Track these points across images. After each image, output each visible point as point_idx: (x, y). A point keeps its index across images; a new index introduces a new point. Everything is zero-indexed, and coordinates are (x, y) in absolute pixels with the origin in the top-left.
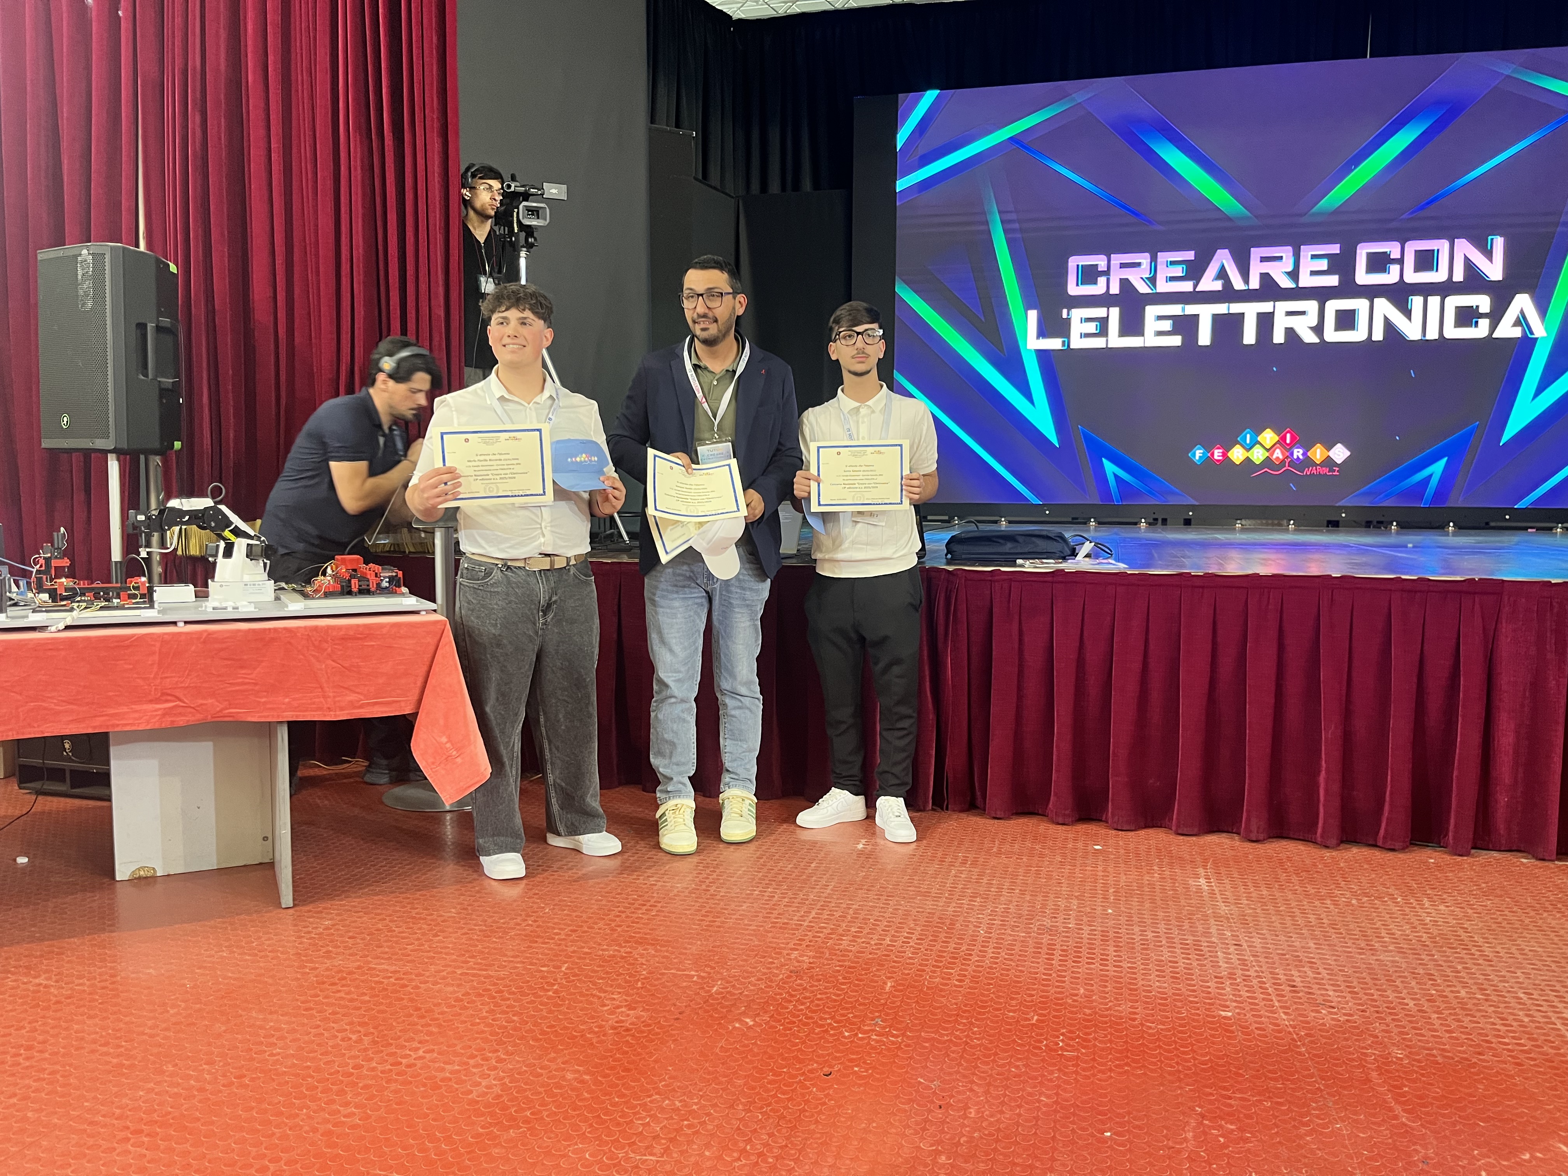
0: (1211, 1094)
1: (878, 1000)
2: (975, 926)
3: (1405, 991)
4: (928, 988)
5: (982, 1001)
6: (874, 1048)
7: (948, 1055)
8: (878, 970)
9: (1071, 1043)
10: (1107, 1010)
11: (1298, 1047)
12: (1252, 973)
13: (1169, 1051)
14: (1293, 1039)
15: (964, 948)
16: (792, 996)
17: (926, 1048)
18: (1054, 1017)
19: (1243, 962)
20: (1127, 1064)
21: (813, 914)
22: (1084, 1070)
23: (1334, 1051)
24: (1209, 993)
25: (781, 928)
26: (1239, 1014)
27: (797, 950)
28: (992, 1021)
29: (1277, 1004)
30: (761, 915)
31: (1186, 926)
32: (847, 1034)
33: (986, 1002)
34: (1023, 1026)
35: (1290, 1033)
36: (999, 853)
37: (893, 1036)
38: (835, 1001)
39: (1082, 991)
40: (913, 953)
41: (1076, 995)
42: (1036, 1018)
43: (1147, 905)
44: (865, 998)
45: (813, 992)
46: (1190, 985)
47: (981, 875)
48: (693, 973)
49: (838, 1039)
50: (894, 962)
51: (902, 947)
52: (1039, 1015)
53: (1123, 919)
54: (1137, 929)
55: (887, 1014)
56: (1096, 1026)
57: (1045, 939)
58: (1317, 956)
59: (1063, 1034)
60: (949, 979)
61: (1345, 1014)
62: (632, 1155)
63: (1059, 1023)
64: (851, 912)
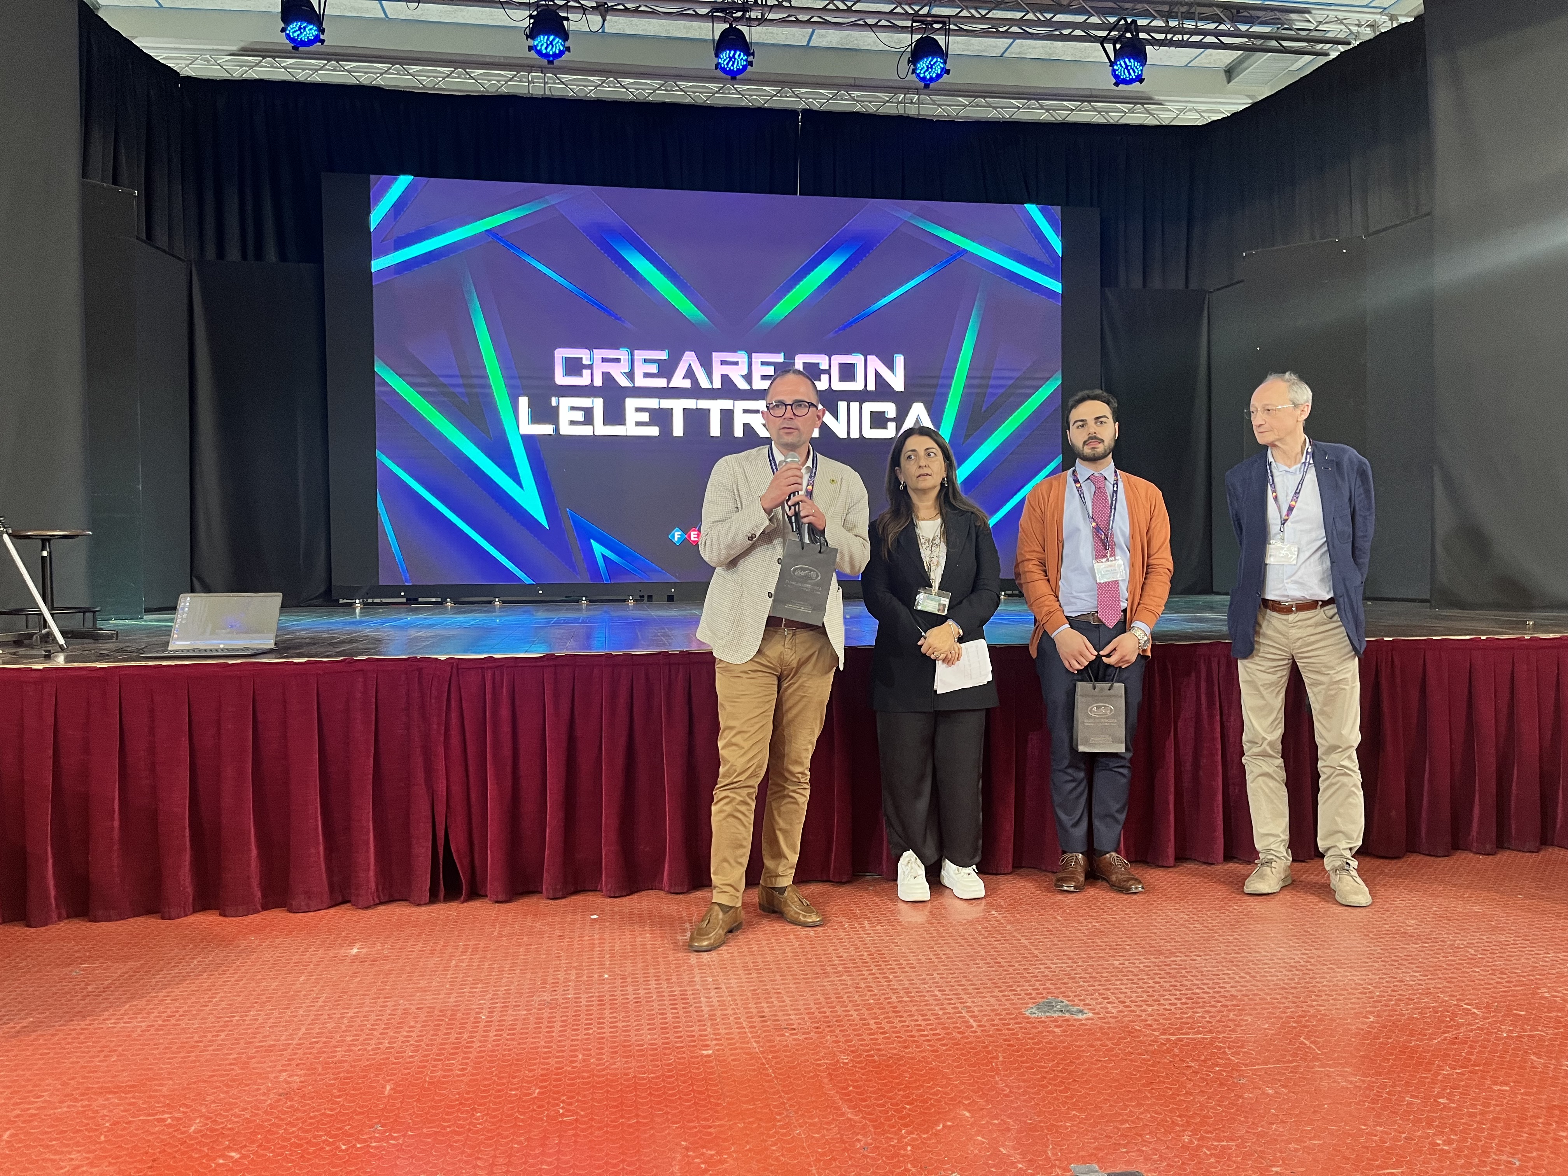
0: (695, 1127)
1: (377, 1105)
2: (477, 1013)
3: (850, 1005)
4: (429, 1083)
5: (484, 1086)
6: (373, 1155)
7: (451, 1146)
8: (376, 1076)
9: (571, 1108)
10: (603, 1070)
11: (766, 1069)
12: (730, 1012)
13: (659, 1096)
14: (763, 1064)
15: (465, 1036)
16: (283, 1120)
17: (429, 1143)
18: (555, 1086)
19: (722, 1003)
20: (622, 1117)
21: (303, 1030)
22: (583, 1130)
23: (794, 1067)
24: (694, 1036)
25: (266, 1051)
26: (718, 1050)
27: (286, 1071)
28: (495, 1103)
29: (750, 1036)
30: (242, 1041)
31: (674, 979)
33: (490, 1085)
34: (523, 1102)
35: (759, 1058)
36: (500, 936)
37: (394, 1138)
38: (331, 1116)
39: (580, 1057)
40: (413, 1051)
41: (576, 1061)
42: (538, 1091)
43: (640, 965)
44: (363, 1107)
45: (305, 1111)
46: (677, 1032)
47: (483, 960)
49: (335, 1154)
50: (393, 1064)
51: (401, 1047)
52: (540, 1088)
53: (618, 982)
54: (630, 989)
55: (388, 1118)
56: (593, 1086)
57: (546, 1013)
58: (782, 987)
59: (563, 1102)
60: (451, 1070)
61: (803, 1034)
63: (558, 1092)
64: (345, 1021)
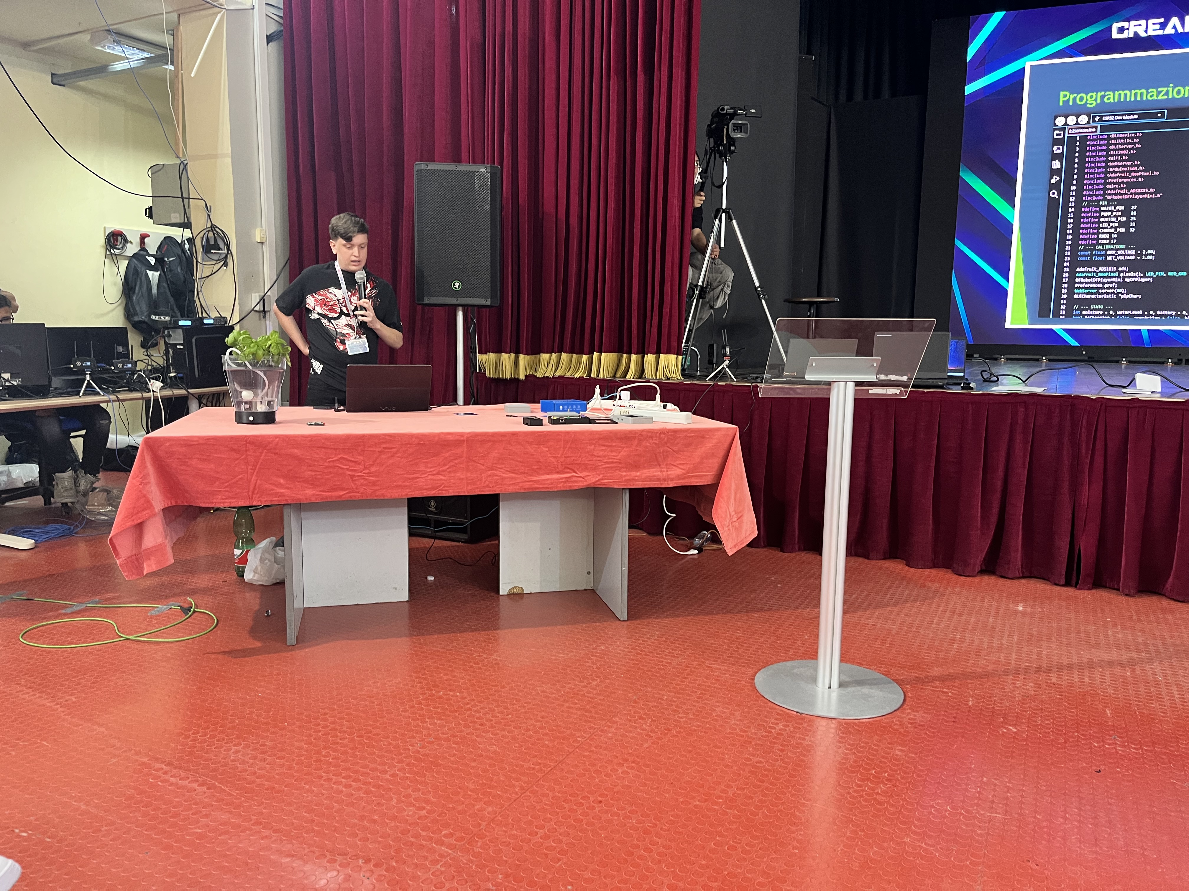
1: (1106, 722)
2: (1152, 674)
4: (1140, 716)
6: (1124, 756)
8: (1093, 701)
15: (1153, 689)
16: (1035, 713)
17: (1165, 759)
21: (1014, 655)
25: (994, 664)
27: (1018, 681)
32: (1096, 745)
36: (1140, 620)
37: (1134, 749)
40: (1115, 690)
45: (1050, 712)
47: (1135, 635)
48: (945, 690)
50: (1102, 695)
51: (1102, 685)
55: (1120, 733)
60: (1154, 711)
62: (982, 812)
64: (1044, 656)
